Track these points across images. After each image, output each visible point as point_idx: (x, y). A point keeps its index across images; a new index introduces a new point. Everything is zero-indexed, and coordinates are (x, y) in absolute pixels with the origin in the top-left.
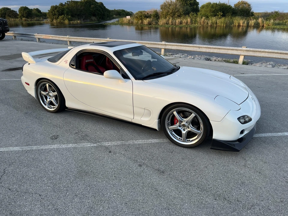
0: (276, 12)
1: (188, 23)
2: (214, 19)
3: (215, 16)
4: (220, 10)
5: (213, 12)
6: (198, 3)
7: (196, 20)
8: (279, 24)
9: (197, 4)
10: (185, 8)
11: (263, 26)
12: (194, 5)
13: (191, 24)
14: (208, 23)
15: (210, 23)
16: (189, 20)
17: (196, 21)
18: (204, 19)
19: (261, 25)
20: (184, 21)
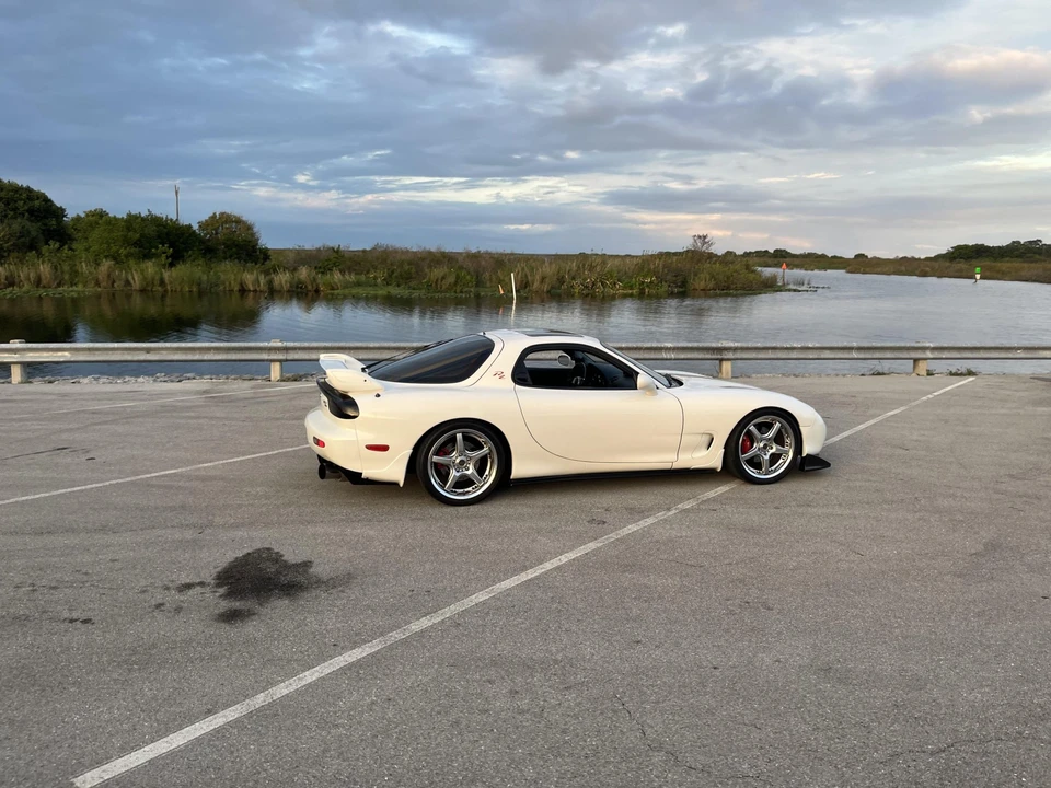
0: (337, 251)
1: (44, 282)
2: (150, 267)
3: (147, 256)
4: (159, 237)
5: (137, 244)
6: (63, 210)
7: (77, 272)
8: (358, 284)
9: (59, 213)
10: (16, 226)
11: (317, 291)
12: (46, 217)
13: (59, 285)
14: (128, 283)
15: (136, 280)
16: (45, 269)
17: (75, 273)
18: (110, 267)
19: (310, 287)
20: (24, 273)
